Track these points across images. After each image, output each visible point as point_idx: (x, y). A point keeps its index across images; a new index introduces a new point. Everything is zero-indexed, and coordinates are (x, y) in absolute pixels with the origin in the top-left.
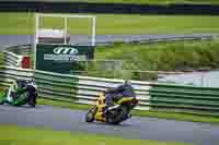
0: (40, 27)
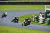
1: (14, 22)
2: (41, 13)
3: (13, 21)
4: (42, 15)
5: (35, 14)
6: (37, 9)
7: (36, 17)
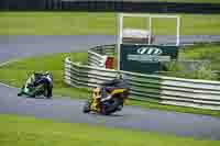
0: (124, 27)
1: (33, 96)
2: (101, 51)
3: (26, 90)
4: (105, 57)
5: (74, 53)
6: (85, 30)
7: (78, 64)
